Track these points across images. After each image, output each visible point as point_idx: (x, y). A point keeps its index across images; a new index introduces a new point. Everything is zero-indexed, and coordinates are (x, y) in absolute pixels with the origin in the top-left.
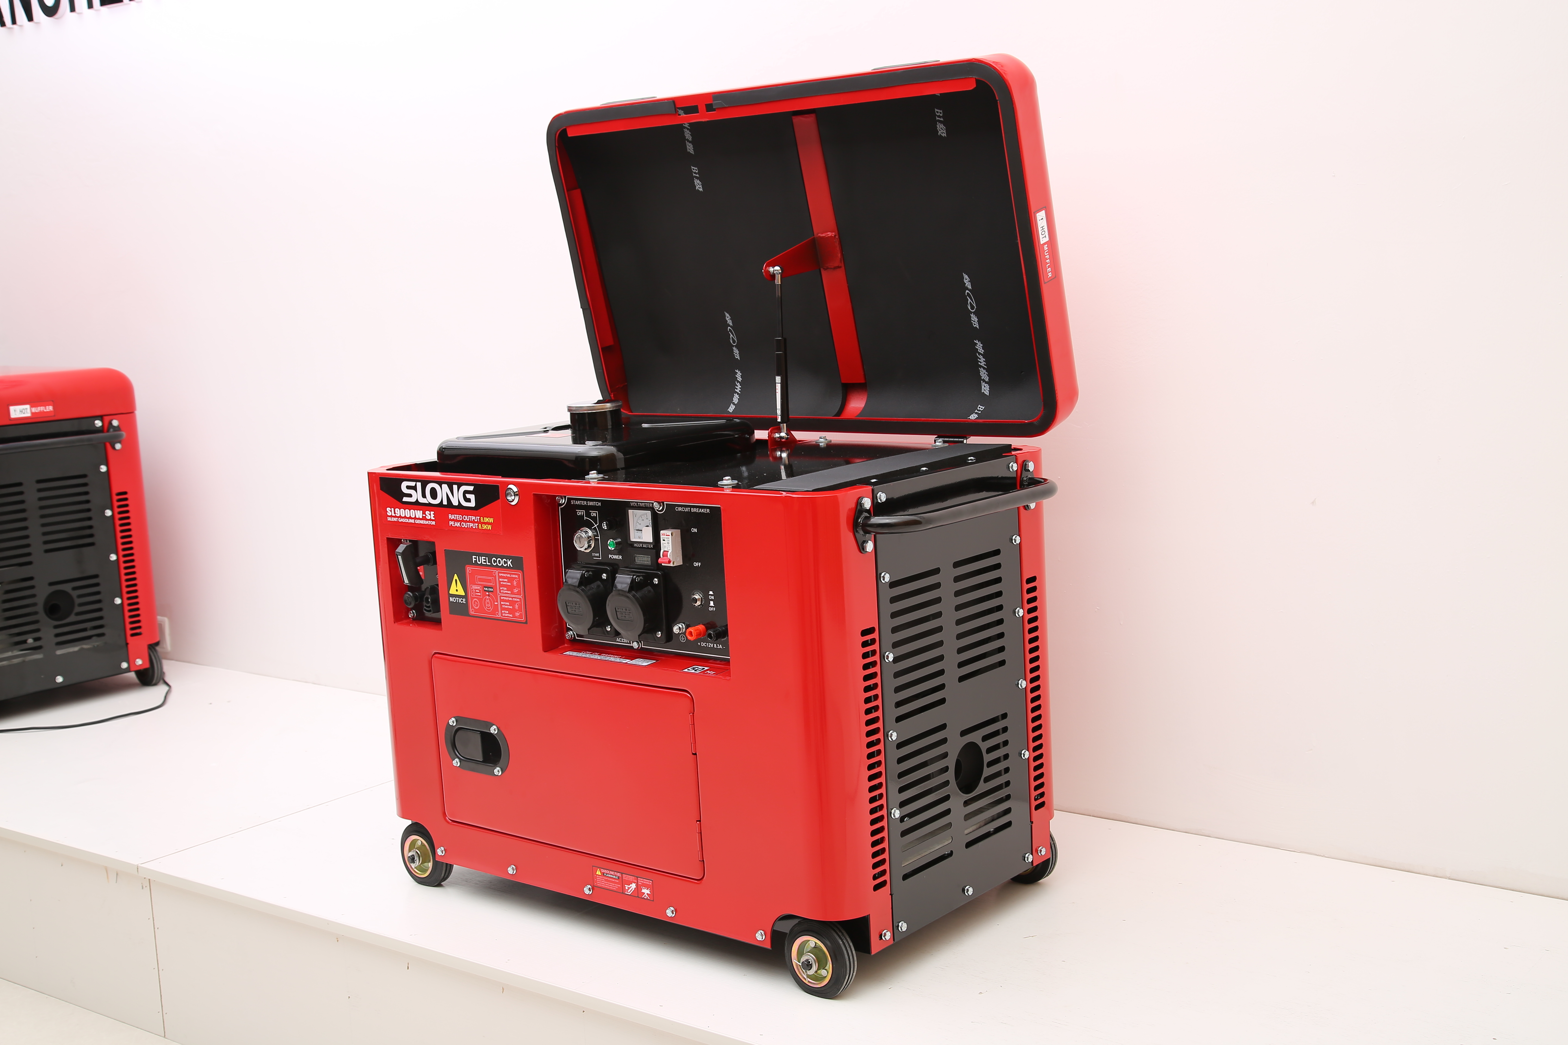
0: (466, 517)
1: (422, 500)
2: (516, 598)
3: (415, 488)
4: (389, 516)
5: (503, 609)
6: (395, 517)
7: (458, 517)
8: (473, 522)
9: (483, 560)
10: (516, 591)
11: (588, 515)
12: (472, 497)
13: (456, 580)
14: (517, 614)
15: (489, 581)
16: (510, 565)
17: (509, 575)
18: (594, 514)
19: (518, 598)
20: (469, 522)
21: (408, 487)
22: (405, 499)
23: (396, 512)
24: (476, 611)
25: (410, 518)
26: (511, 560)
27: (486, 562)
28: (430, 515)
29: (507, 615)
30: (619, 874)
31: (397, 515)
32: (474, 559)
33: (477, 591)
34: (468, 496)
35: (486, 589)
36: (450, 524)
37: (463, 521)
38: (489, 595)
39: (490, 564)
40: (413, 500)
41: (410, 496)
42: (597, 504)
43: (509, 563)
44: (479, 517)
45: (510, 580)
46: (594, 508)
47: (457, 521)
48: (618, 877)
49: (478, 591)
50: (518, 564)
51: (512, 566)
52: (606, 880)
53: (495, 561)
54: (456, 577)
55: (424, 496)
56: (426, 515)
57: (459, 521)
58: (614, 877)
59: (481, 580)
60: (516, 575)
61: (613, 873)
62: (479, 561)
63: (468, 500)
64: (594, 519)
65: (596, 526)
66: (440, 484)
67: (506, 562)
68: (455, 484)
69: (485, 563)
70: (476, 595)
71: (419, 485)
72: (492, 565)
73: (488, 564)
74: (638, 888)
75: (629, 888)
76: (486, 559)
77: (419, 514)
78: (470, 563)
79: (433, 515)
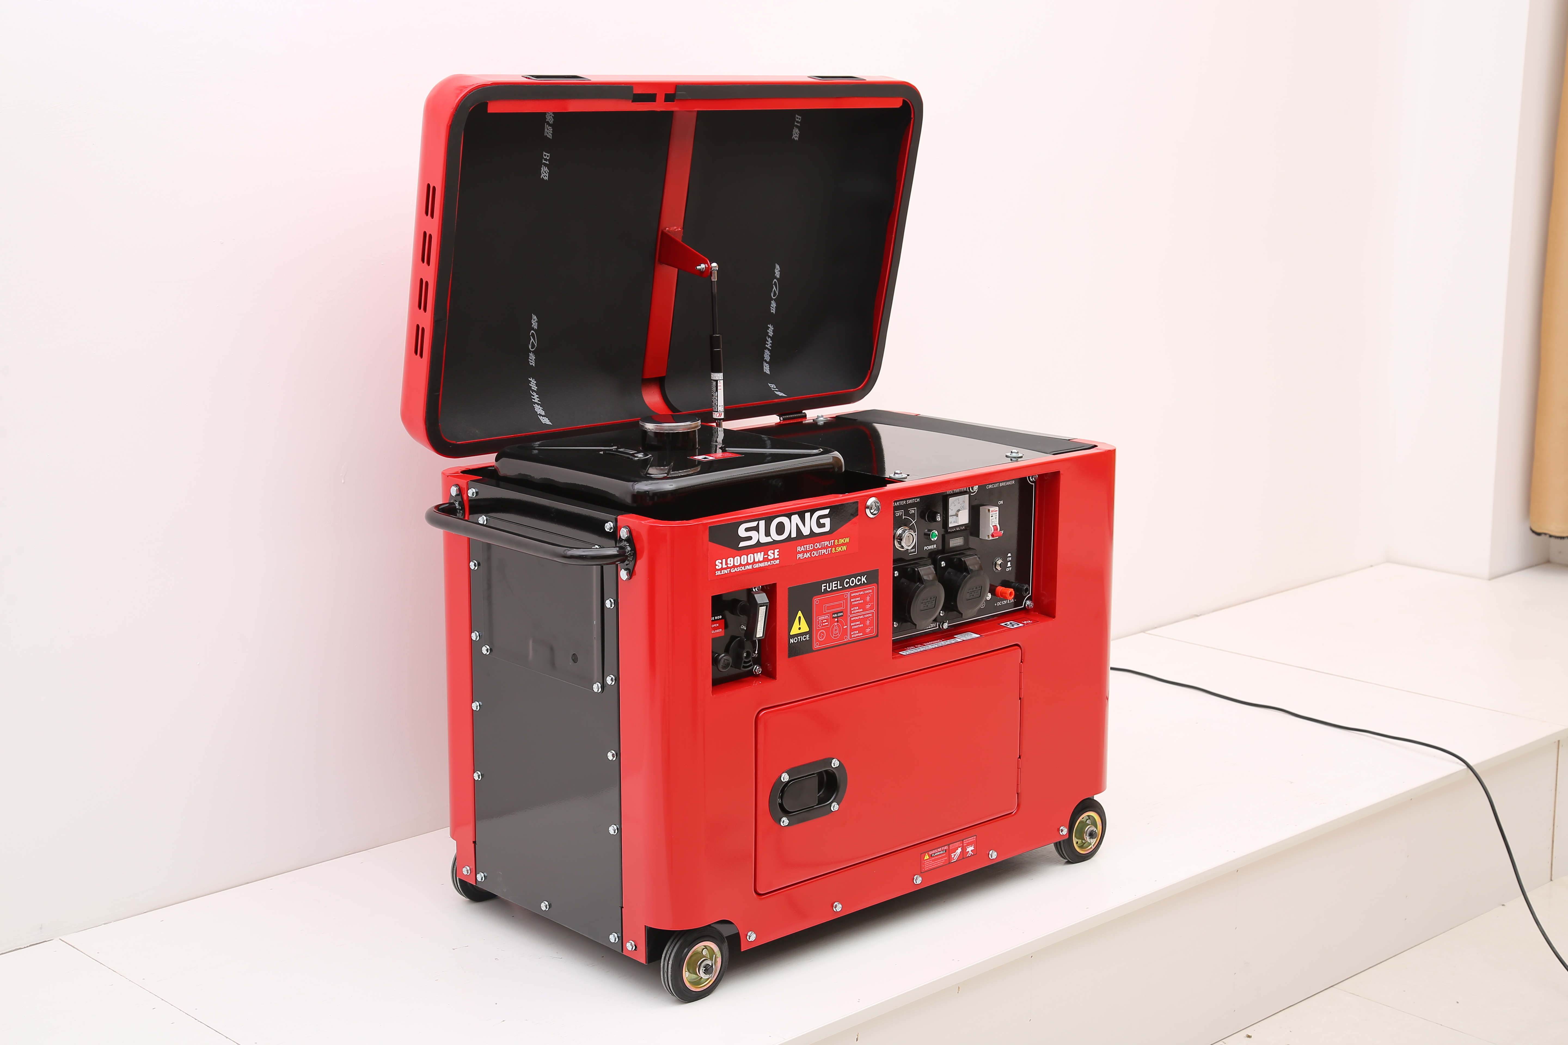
0: (818, 545)
1: (764, 540)
2: (867, 614)
3: (756, 529)
4: (718, 570)
5: (852, 630)
6: (728, 568)
7: (809, 547)
8: (826, 547)
9: (834, 586)
10: (868, 606)
11: (907, 513)
12: (827, 521)
13: (800, 617)
14: (868, 630)
15: (840, 606)
16: (864, 581)
17: (862, 593)
18: (912, 511)
19: (870, 613)
20: (822, 548)
21: (747, 530)
22: (742, 544)
23: (729, 562)
24: (821, 643)
25: (748, 564)
26: (866, 576)
27: (837, 586)
28: (774, 554)
29: (857, 635)
30: (946, 848)
31: (729, 566)
32: (823, 588)
33: (824, 621)
34: (822, 521)
35: (836, 615)
36: (798, 557)
37: (814, 550)
38: (837, 622)
39: (841, 587)
40: (753, 542)
41: (750, 538)
42: (916, 500)
43: (863, 579)
44: (832, 541)
45: (863, 597)
46: (912, 505)
47: (806, 552)
48: (945, 850)
49: (826, 621)
50: (873, 577)
51: (866, 582)
52: (933, 860)
53: (847, 583)
54: (800, 614)
55: (768, 534)
56: (769, 555)
57: (808, 551)
58: (942, 852)
59: (829, 608)
60: (870, 590)
61: (939, 850)
62: (829, 588)
63: (823, 525)
64: (912, 516)
65: (913, 522)
66: (789, 516)
67: (859, 580)
68: (807, 511)
69: (836, 588)
70: (823, 626)
71: (762, 524)
72: (844, 588)
73: (839, 588)
74: (964, 851)
75: (955, 855)
76: (837, 584)
77: (759, 556)
78: (819, 593)
79: (778, 553)
